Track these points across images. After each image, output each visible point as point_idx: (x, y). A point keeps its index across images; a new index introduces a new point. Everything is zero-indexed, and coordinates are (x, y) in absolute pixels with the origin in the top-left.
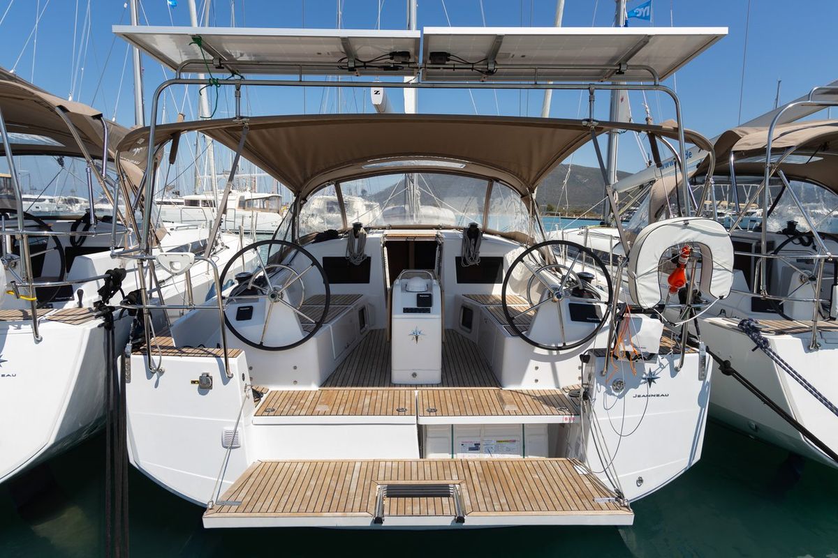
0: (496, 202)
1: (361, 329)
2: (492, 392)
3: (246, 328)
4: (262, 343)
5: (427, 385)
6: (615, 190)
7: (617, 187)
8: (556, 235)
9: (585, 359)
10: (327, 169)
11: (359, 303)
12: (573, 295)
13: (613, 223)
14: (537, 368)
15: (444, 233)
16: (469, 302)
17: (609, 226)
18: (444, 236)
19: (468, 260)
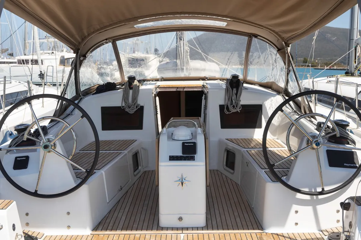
0: (254, 54)
1: (135, 171)
2: (254, 236)
3: (21, 177)
4: (36, 191)
5: (193, 229)
6: (358, 44)
7: (359, 41)
8: (307, 84)
9: (345, 206)
10: (102, 28)
11: (133, 147)
12: (329, 141)
13: (357, 73)
14: (297, 212)
15: (210, 84)
16: (231, 146)
17: (352, 75)
18: (209, 86)
19: (231, 108)
